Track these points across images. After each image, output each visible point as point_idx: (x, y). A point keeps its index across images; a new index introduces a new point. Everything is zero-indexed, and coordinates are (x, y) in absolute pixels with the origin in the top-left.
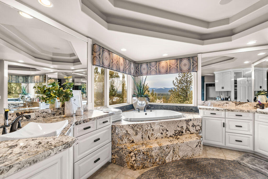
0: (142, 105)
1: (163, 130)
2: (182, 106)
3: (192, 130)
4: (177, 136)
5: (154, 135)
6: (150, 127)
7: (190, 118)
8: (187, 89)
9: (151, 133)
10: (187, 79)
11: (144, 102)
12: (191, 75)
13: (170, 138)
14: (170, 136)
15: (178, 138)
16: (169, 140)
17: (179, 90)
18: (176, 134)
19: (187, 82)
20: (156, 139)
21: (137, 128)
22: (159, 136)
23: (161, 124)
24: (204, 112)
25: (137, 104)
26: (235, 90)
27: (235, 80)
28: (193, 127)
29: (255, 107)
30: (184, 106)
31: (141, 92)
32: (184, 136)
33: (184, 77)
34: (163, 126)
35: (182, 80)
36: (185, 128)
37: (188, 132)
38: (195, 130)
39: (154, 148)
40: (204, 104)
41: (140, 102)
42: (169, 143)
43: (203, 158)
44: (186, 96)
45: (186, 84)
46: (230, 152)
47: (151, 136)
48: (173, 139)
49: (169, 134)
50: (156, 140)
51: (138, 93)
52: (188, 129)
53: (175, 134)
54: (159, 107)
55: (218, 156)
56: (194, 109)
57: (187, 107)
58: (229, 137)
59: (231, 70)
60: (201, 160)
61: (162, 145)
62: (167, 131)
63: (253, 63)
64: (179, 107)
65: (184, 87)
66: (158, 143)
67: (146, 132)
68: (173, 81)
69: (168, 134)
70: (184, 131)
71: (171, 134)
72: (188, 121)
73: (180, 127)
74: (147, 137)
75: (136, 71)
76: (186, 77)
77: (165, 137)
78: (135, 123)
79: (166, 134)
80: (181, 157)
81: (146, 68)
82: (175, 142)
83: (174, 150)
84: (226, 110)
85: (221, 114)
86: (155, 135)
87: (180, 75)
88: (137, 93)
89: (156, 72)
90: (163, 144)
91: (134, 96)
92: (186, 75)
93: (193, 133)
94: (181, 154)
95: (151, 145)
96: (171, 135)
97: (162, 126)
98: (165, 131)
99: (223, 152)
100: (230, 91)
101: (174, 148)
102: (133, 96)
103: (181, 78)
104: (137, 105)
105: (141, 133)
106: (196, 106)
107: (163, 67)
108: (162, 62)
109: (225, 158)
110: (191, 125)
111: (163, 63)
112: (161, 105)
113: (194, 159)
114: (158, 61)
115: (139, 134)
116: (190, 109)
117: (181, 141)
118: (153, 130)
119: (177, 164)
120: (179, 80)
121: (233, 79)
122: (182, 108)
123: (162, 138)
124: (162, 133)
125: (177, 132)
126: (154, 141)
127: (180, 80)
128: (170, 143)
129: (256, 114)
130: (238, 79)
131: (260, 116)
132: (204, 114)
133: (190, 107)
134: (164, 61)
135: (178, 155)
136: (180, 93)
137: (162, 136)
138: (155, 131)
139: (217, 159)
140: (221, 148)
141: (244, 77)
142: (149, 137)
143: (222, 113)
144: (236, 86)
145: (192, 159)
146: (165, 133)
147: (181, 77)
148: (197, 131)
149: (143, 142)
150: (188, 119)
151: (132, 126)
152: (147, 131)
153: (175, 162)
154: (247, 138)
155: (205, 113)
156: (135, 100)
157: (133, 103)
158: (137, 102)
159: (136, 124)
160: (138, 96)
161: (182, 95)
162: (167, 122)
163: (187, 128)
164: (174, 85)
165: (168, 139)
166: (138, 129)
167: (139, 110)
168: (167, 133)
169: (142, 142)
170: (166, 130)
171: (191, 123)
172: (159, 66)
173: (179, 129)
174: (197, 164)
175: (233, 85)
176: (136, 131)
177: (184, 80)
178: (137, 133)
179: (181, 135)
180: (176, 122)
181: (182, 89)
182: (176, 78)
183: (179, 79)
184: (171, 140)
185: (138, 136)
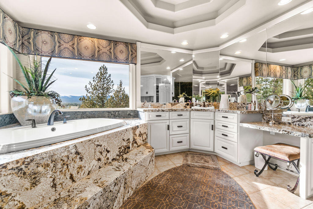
0: (41, 112)
1: (101, 153)
2: (117, 111)
3: (139, 141)
4: (123, 157)
5: (83, 168)
6: (76, 154)
7: (137, 125)
8: (103, 97)
9: (76, 166)
10: (103, 85)
11: (45, 108)
12: (108, 81)
13: (113, 162)
14: (113, 159)
15: (126, 159)
16: (114, 167)
17: (94, 98)
18: (122, 154)
19: (103, 89)
20: (89, 174)
21: (35, 167)
22: (94, 167)
23: (98, 141)
24: (149, 114)
25: (26, 111)
26: (157, 95)
27: (157, 86)
28: (140, 136)
29: (184, 106)
30: (120, 111)
31: (37, 86)
32: (131, 152)
33: (100, 83)
34: (101, 146)
35: (98, 85)
36: (131, 140)
37: (135, 145)
38: (142, 140)
39: (90, 199)
40: (143, 106)
41: (36, 108)
42: (118, 174)
43: (157, 176)
44: (102, 105)
45: (102, 91)
46: (174, 156)
47: (78, 172)
48: (119, 164)
49: (111, 156)
50: (89, 177)
51: (27, 87)
52: (135, 142)
53: (119, 154)
54: (80, 116)
55: (168, 165)
56: (132, 114)
57: (123, 111)
58: (173, 139)
59: (154, 75)
60: (157, 179)
61: (106, 184)
62: (108, 152)
63: (171, 70)
64: (112, 113)
65: (100, 94)
66: (96, 181)
67: (65, 167)
68: (86, 86)
69: (110, 158)
70: (131, 146)
71: (114, 155)
72: (135, 129)
73: (126, 140)
74: (68, 178)
75: (23, 43)
76: (102, 82)
77: (105, 164)
78: (29, 154)
79: (106, 158)
80: (134, 189)
81: (49, 41)
82: (126, 167)
83: (125, 183)
84: (171, 110)
85: (166, 116)
86: (87, 168)
87: (95, 80)
88: (26, 89)
89: (73, 53)
90: (107, 179)
91: (18, 95)
92: (102, 80)
93: (140, 146)
94: (134, 184)
95: (83, 195)
96: (115, 157)
97: (99, 145)
98: (105, 153)
99: (169, 158)
100: (153, 95)
101: (126, 179)
102: (13, 95)
103: (96, 84)
104: (28, 113)
105: (49, 176)
106: (134, 109)
107: (86, 48)
108: (85, 38)
109: (175, 164)
110: (138, 135)
111: (86, 42)
112: (83, 112)
113: (149, 182)
114: (77, 35)
115: (42, 180)
116: (128, 114)
117: (133, 162)
118: (81, 159)
119: (133, 205)
120: (93, 86)
121: (155, 85)
122: (117, 113)
123: (100, 168)
124: (99, 160)
125: (123, 149)
126: (85, 181)
127: (95, 85)
128: (118, 172)
129: (192, 112)
130: (160, 85)
131: (194, 114)
132: (149, 118)
133: (127, 111)
134: (88, 38)
135: (131, 187)
136: (95, 102)
137: (100, 164)
138: (85, 159)
139: (170, 169)
140: (165, 155)
141: (163, 83)
142: (72, 177)
143: (167, 114)
144: (158, 92)
145: (147, 184)
146: (105, 156)
147: (97, 82)
148: (144, 141)
149: (57, 194)
150: (135, 126)
151: (19, 165)
152: (67, 165)
153: (128, 203)
154: (185, 137)
155: (151, 116)
156: (20, 103)
157: (14, 110)
158: (27, 107)
159: (33, 156)
160: (29, 95)
161: (97, 104)
162: (108, 135)
163: (134, 140)
164: (88, 91)
165: (112, 167)
166: (41, 169)
167: (34, 123)
168: (109, 155)
169: (53, 199)
170: (107, 150)
171: (137, 132)
172: (78, 44)
173: (125, 144)
174: (157, 189)
175: (155, 90)
176: (33, 177)
177: (100, 87)
178: (37, 179)
179: (128, 152)
180: (121, 133)
181: (98, 97)
182: (90, 83)
183: (93, 84)
184: (117, 165)
185: (39, 187)
